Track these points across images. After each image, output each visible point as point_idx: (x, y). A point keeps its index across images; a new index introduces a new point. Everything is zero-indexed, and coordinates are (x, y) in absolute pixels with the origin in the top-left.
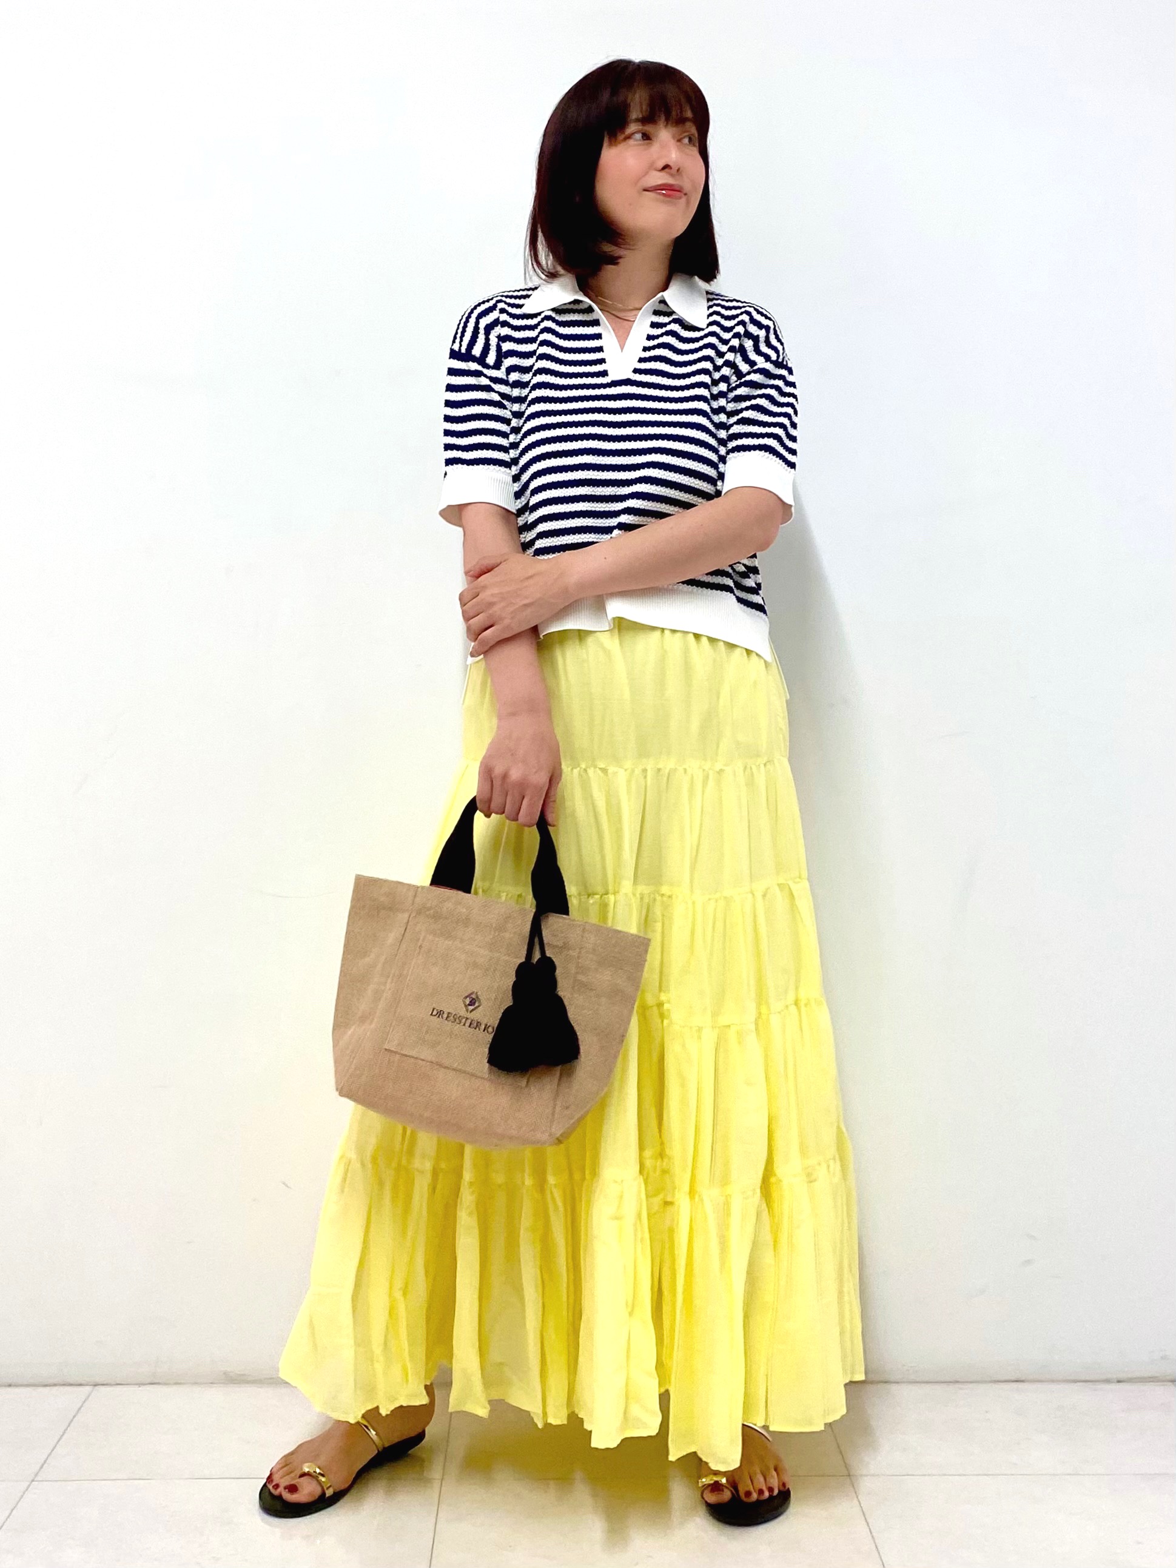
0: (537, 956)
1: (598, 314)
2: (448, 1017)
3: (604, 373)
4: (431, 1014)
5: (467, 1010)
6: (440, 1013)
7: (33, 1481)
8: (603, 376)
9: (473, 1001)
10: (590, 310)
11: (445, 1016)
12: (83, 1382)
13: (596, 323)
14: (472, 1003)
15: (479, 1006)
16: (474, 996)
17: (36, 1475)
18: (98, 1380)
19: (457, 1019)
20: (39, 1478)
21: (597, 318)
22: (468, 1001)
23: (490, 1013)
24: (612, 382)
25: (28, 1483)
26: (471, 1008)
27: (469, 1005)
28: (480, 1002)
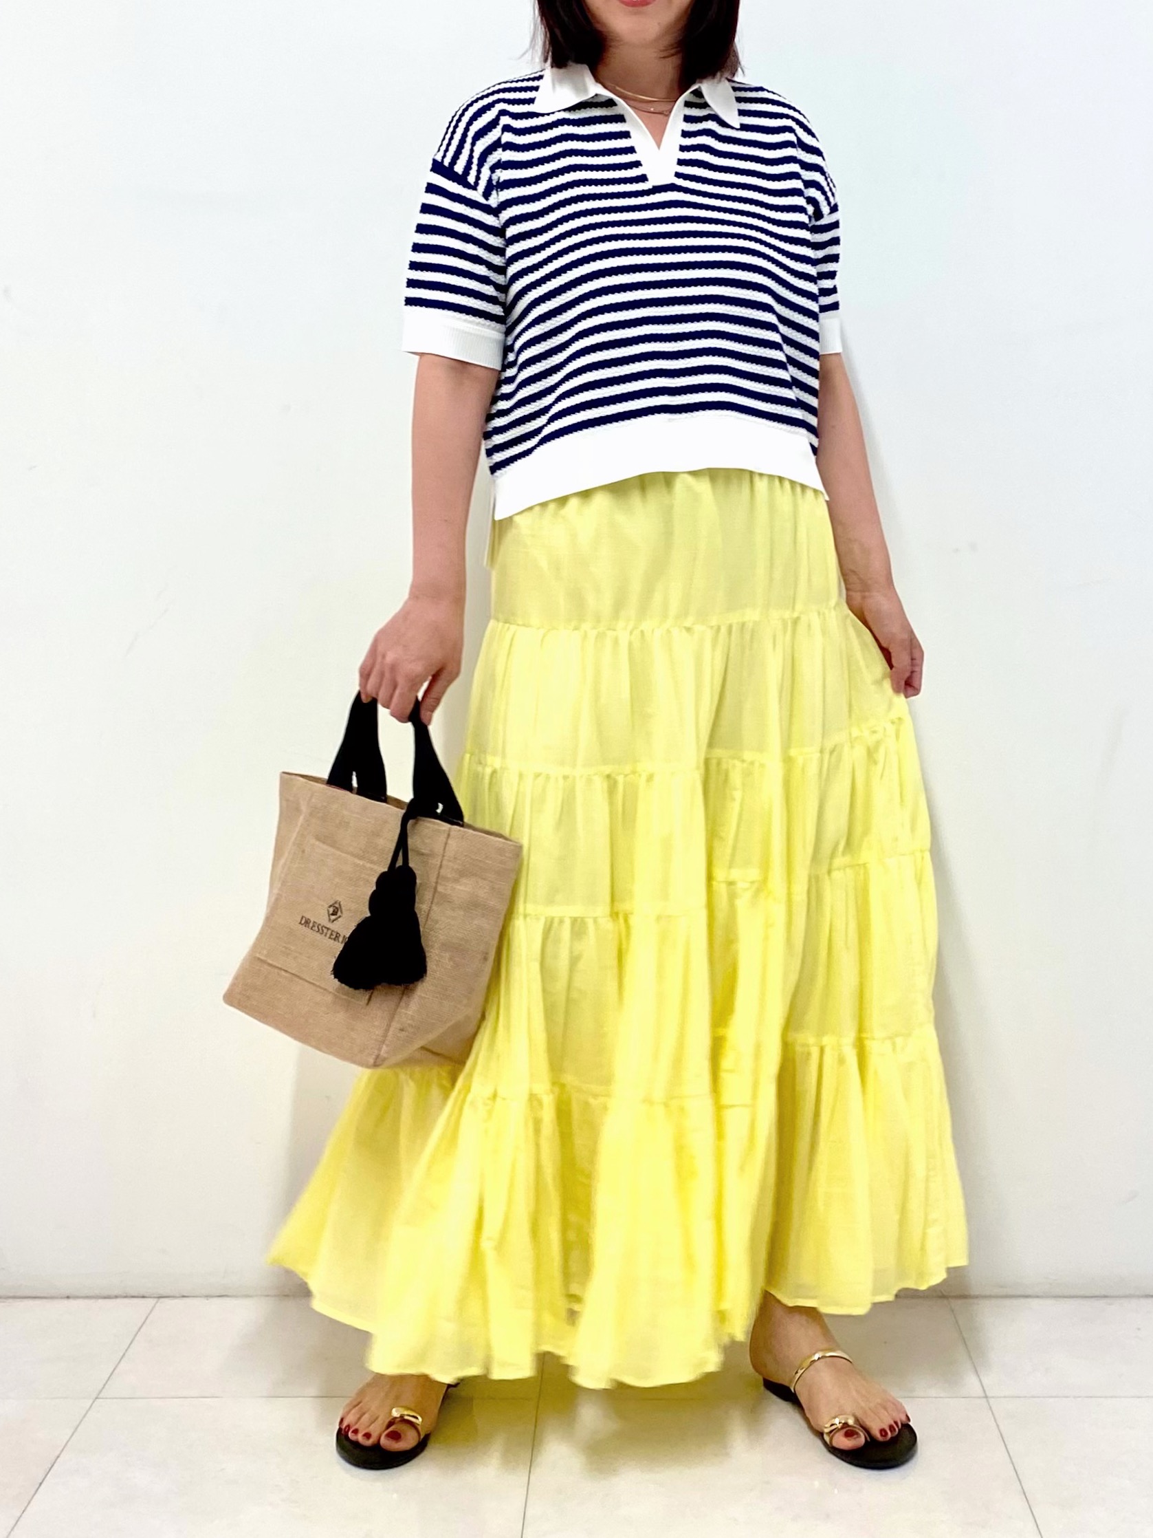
0: (400, 863)
1: (623, 107)
2: (314, 926)
3: (643, 178)
4: (300, 923)
5: (330, 920)
6: (307, 922)
7: (96, 1398)
8: (643, 181)
9: (335, 911)
10: (610, 103)
11: (311, 925)
12: (146, 1295)
13: (620, 119)
14: (334, 913)
15: (340, 917)
16: (337, 905)
17: (101, 1391)
18: (162, 1292)
19: (321, 929)
20: (101, 1396)
21: (622, 113)
22: (331, 910)
23: (346, 926)
24: (654, 187)
25: (91, 1401)
26: (333, 917)
27: (333, 914)
28: (341, 912)
